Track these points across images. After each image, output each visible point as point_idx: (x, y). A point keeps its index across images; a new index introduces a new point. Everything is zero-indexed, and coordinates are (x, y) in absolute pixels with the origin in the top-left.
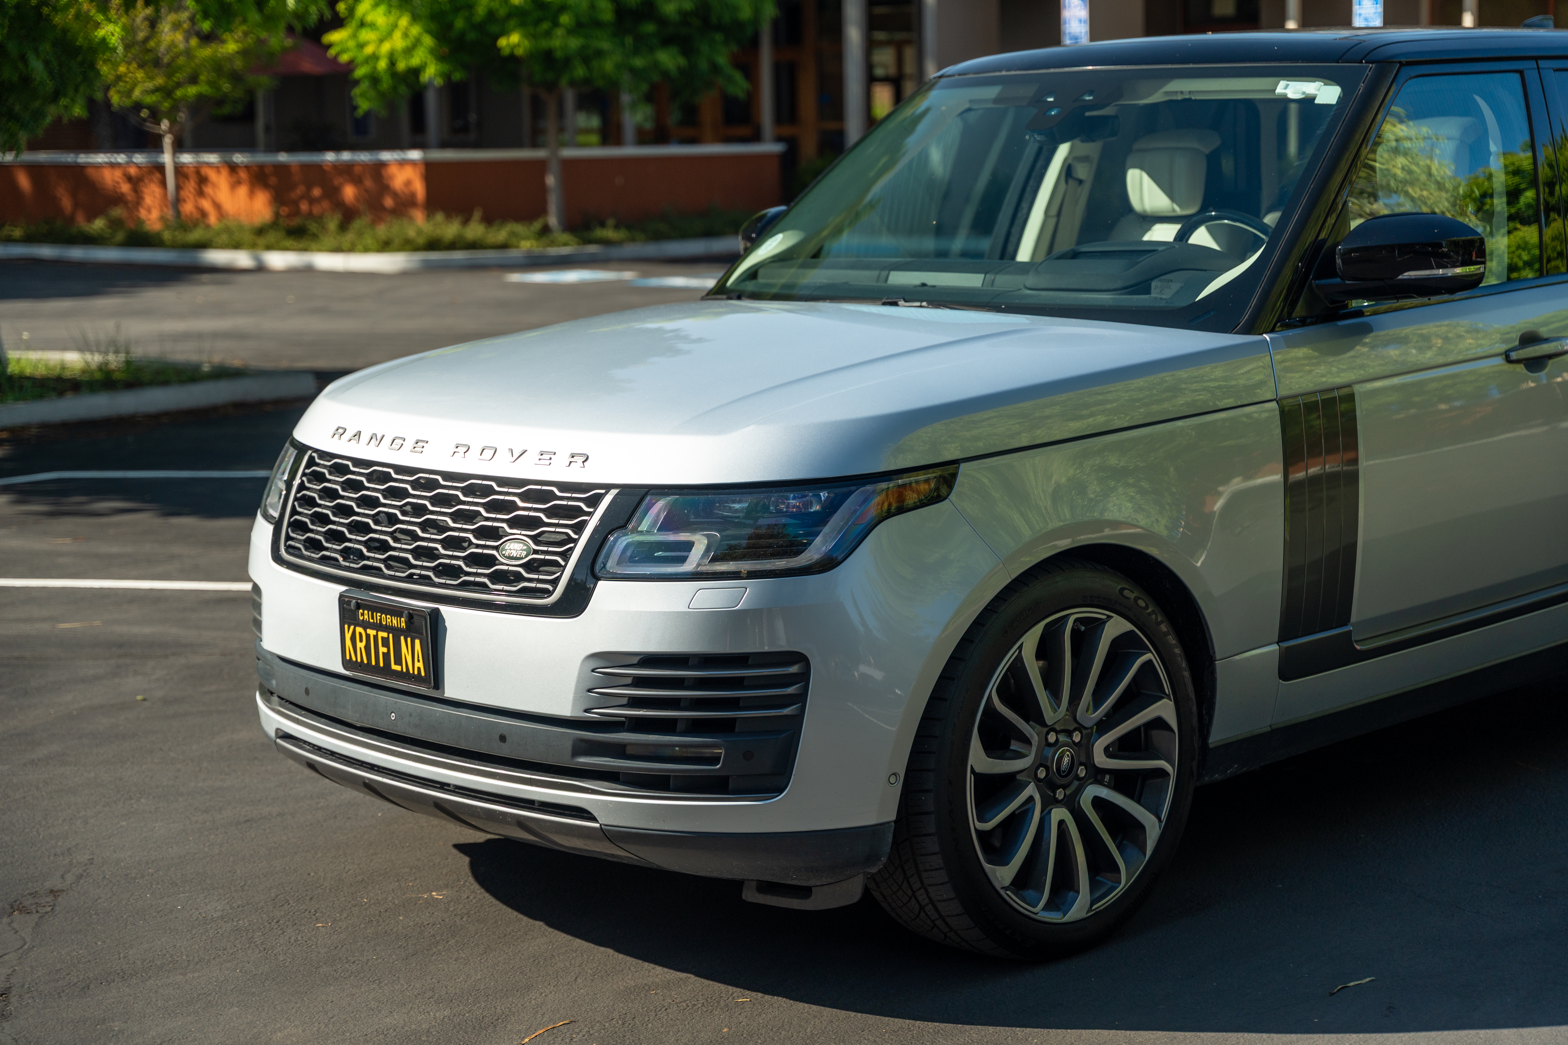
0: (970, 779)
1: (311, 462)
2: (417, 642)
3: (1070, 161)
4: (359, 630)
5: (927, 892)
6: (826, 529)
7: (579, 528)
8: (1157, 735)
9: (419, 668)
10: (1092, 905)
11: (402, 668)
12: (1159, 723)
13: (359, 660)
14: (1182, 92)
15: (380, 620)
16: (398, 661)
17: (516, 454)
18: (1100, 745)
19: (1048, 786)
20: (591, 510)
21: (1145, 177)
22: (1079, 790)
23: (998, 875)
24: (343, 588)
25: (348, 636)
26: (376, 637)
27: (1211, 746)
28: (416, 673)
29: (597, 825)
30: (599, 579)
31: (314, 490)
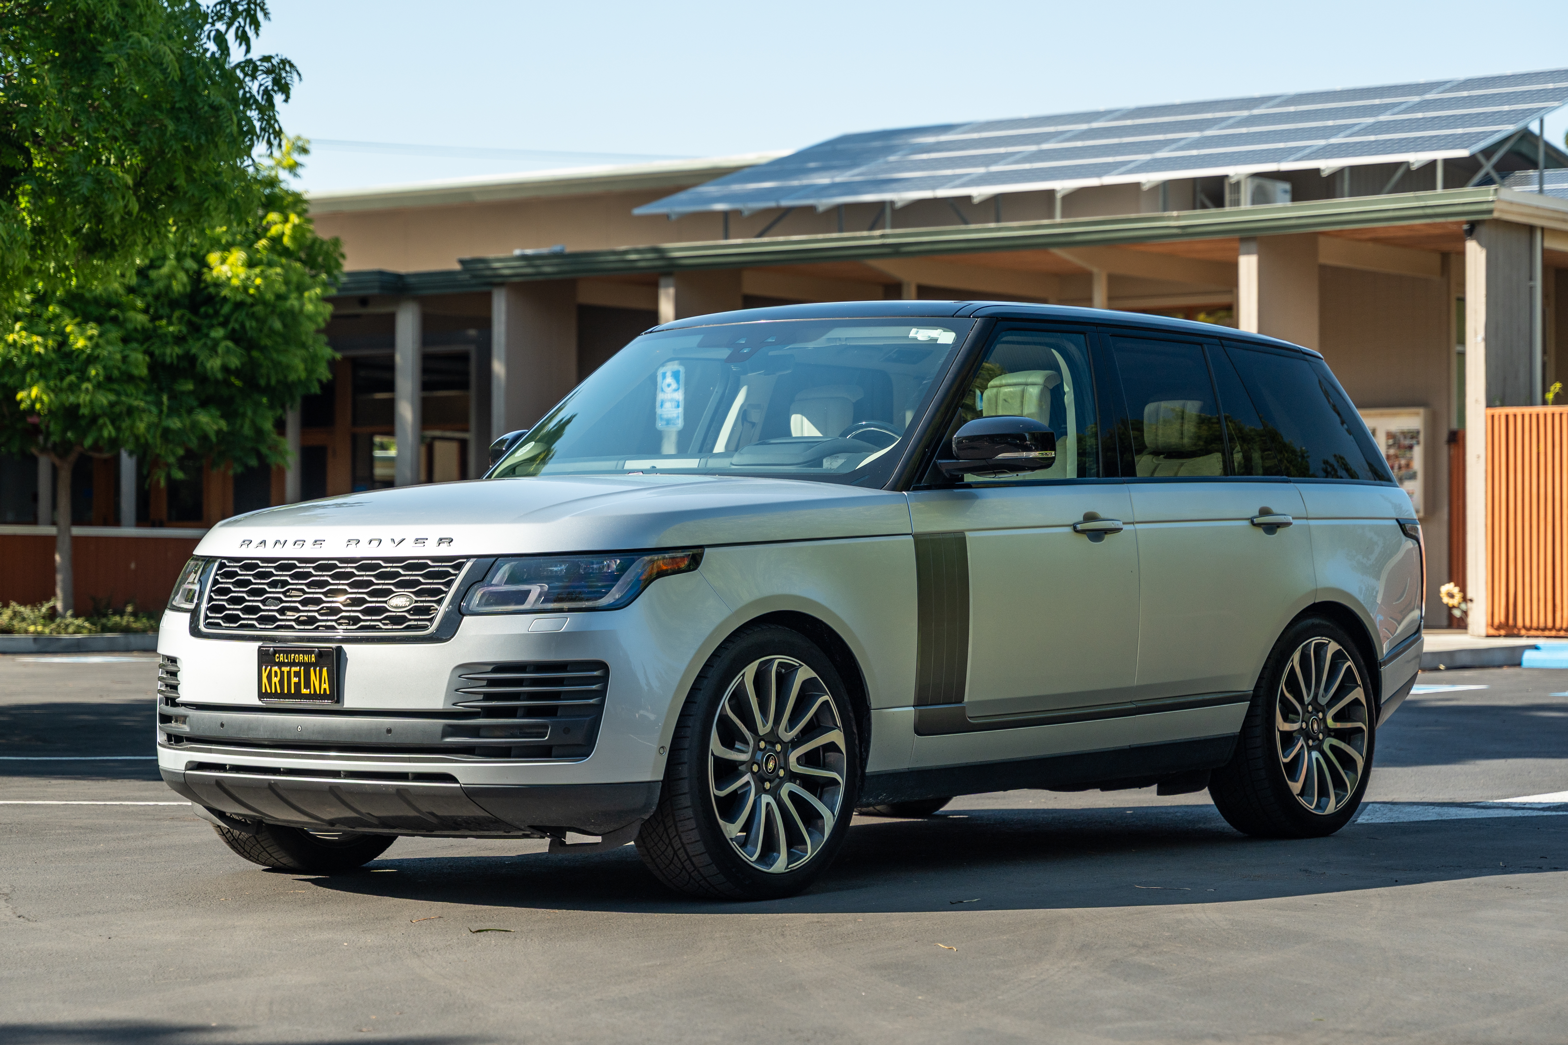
0: (711, 760)
1: (222, 566)
2: (325, 670)
3: (745, 408)
4: (275, 668)
5: (680, 839)
6: (620, 582)
7: (449, 584)
8: (831, 756)
9: (325, 689)
10: (788, 865)
11: (310, 691)
12: (832, 747)
13: (273, 691)
14: (840, 339)
15: (294, 659)
16: (307, 686)
17: (397, 542)
18: (793, 757)
19: (760, 779)
20: (457, 572)
21: (805, 420)
22: (779, 786)
23: (728, 829)
24: (260, 644)
25: (265, 675)
26: (289, 673)
27: (867, 774)
28: (322, 693)
29: (458, 785)
30: (464, 615)
31: (227, 583)
